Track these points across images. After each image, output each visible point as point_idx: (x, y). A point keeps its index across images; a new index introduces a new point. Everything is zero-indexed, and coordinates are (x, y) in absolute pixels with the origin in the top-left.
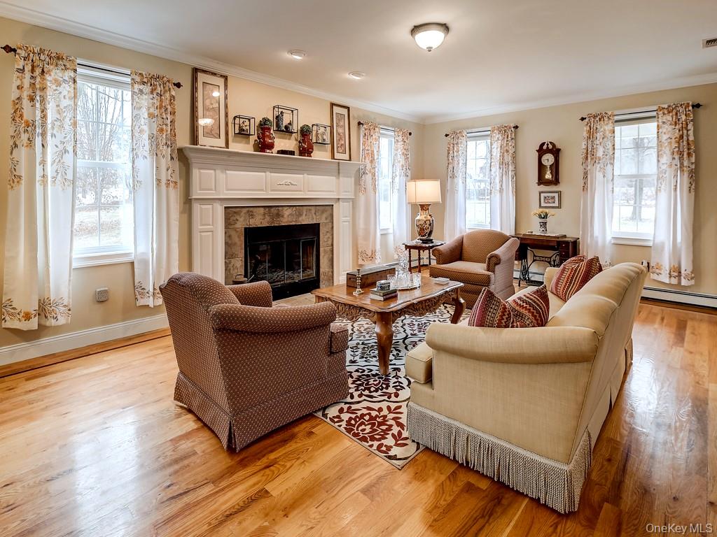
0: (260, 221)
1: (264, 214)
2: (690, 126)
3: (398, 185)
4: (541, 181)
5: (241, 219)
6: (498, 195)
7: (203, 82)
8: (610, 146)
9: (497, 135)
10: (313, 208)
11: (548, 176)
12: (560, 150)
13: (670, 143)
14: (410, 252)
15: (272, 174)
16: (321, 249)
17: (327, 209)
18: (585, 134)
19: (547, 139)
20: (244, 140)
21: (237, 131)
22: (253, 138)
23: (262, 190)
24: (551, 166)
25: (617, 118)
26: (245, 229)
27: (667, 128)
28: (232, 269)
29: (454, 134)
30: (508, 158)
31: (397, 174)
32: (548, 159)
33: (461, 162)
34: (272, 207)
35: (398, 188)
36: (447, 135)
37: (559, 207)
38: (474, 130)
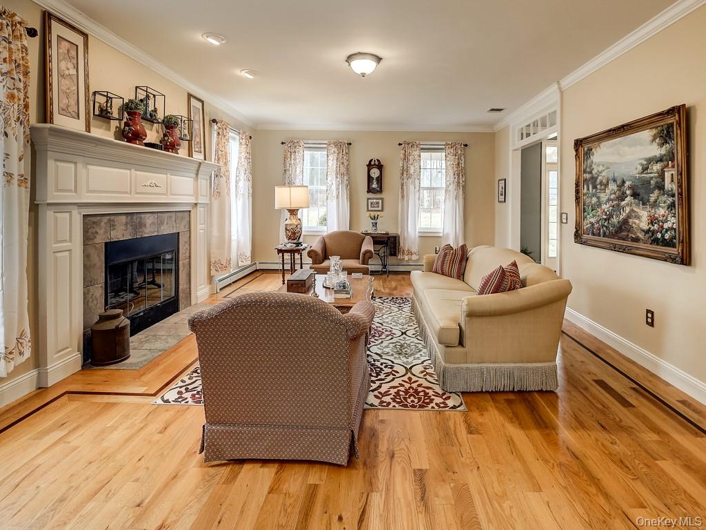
0: (121, 233)
1: (126, 224)
2: (462, 158)
3: (242, 190)
4: (370, 190)
5: (101, 232)
6: (335, 201)
7: (58, 36)
8: (417, 167)
9: (333, 149)
10: (173, 214)
11: (375, 185)
12: (382, 166)
13: (453, 167)
14: (283, 256)
15: (138, 172)
16: (180, 263)
17: (186, 215)
18: (402, 156)
19: (375, 156)
20: (105, 125)
21: (97, 112)
22: (114, 124)
23: (127, 193)
24: (377, 178)
25: (422, 146)
26: (106, 243)
27: (451, 157)
28: (91, 300)
29: (290, 144)
30: (343, 170)
31: (242, 178)
32: (375, 173)
33: (298, 170)
34: (134, 214)
35: (242, 192)
36: (283, 143)
37: (382, 210)
38: (309, 142)
